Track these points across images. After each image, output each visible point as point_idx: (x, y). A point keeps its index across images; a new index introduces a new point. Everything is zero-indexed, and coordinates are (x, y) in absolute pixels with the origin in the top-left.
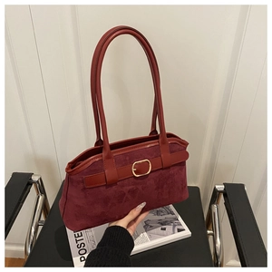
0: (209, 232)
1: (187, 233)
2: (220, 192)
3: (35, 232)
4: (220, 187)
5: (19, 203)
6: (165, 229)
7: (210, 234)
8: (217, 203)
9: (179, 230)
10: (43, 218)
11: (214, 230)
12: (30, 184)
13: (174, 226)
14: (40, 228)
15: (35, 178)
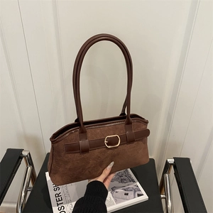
0: (162, 196)
1: (145, 197)
2: (171, 164)
3: (25, 196)
4: (171, 161)
5: (12, 174)
6: (127, 194)
7: (163, 198)
8: (169, 173)
9: (139, 195)
10: (31, 185)
11: (166, 194)
12: (21, 157)
13: (135, 192)
14: (29, 193)
15: (25, 153)
